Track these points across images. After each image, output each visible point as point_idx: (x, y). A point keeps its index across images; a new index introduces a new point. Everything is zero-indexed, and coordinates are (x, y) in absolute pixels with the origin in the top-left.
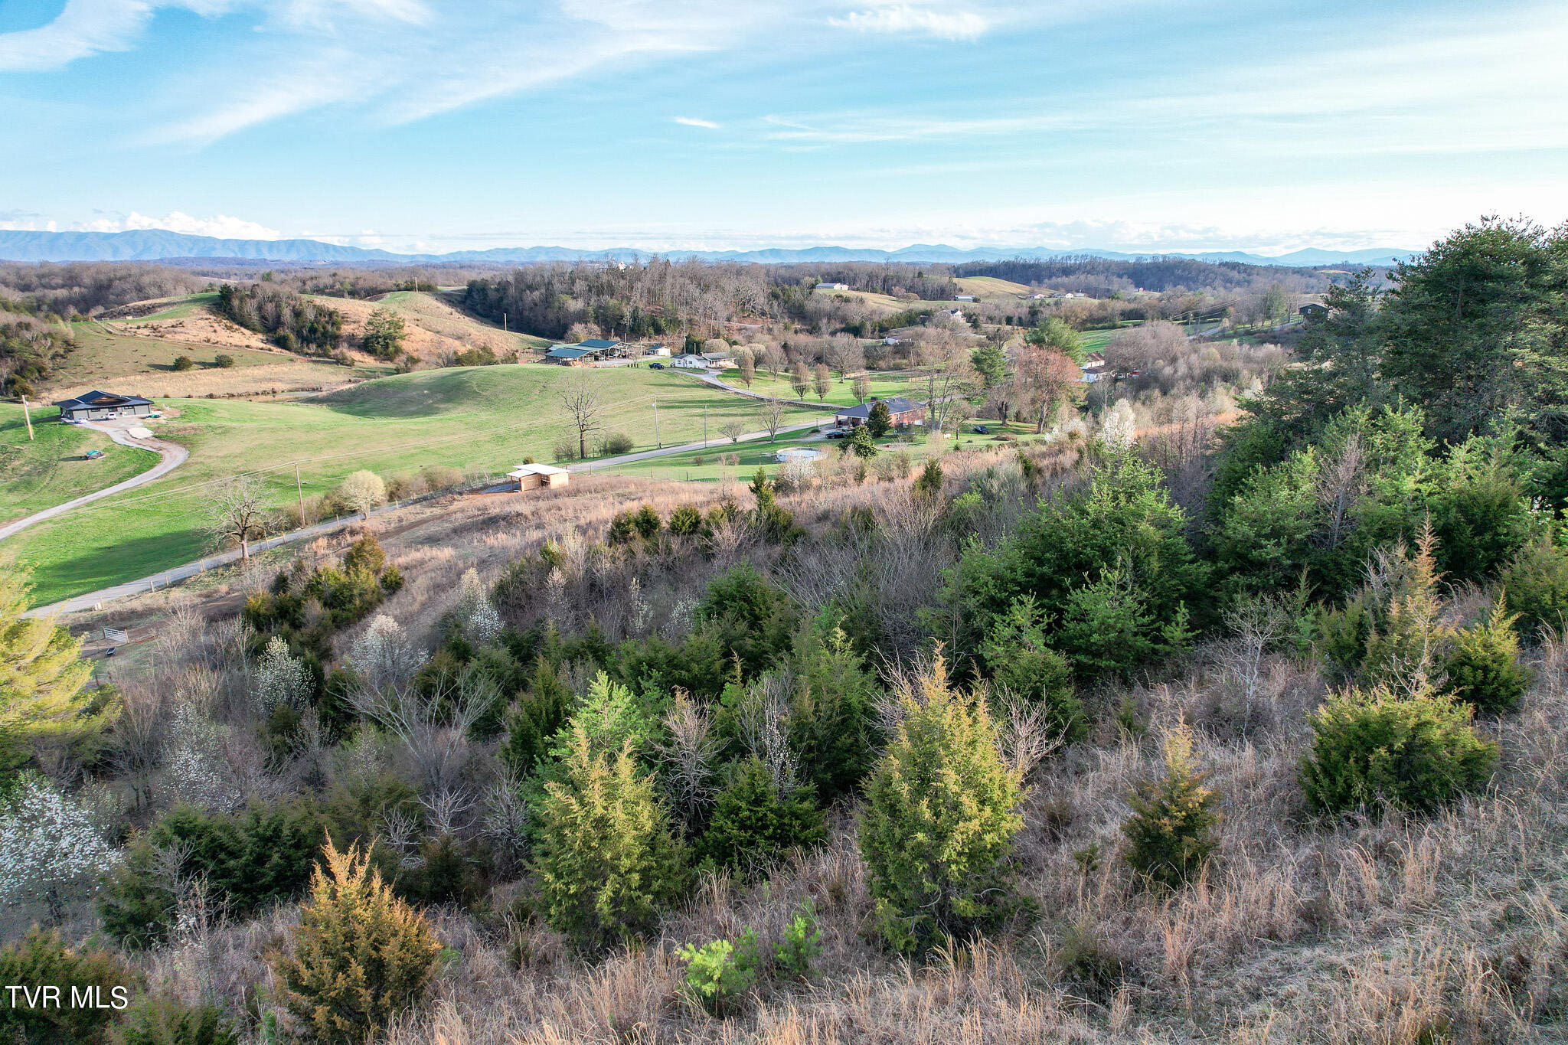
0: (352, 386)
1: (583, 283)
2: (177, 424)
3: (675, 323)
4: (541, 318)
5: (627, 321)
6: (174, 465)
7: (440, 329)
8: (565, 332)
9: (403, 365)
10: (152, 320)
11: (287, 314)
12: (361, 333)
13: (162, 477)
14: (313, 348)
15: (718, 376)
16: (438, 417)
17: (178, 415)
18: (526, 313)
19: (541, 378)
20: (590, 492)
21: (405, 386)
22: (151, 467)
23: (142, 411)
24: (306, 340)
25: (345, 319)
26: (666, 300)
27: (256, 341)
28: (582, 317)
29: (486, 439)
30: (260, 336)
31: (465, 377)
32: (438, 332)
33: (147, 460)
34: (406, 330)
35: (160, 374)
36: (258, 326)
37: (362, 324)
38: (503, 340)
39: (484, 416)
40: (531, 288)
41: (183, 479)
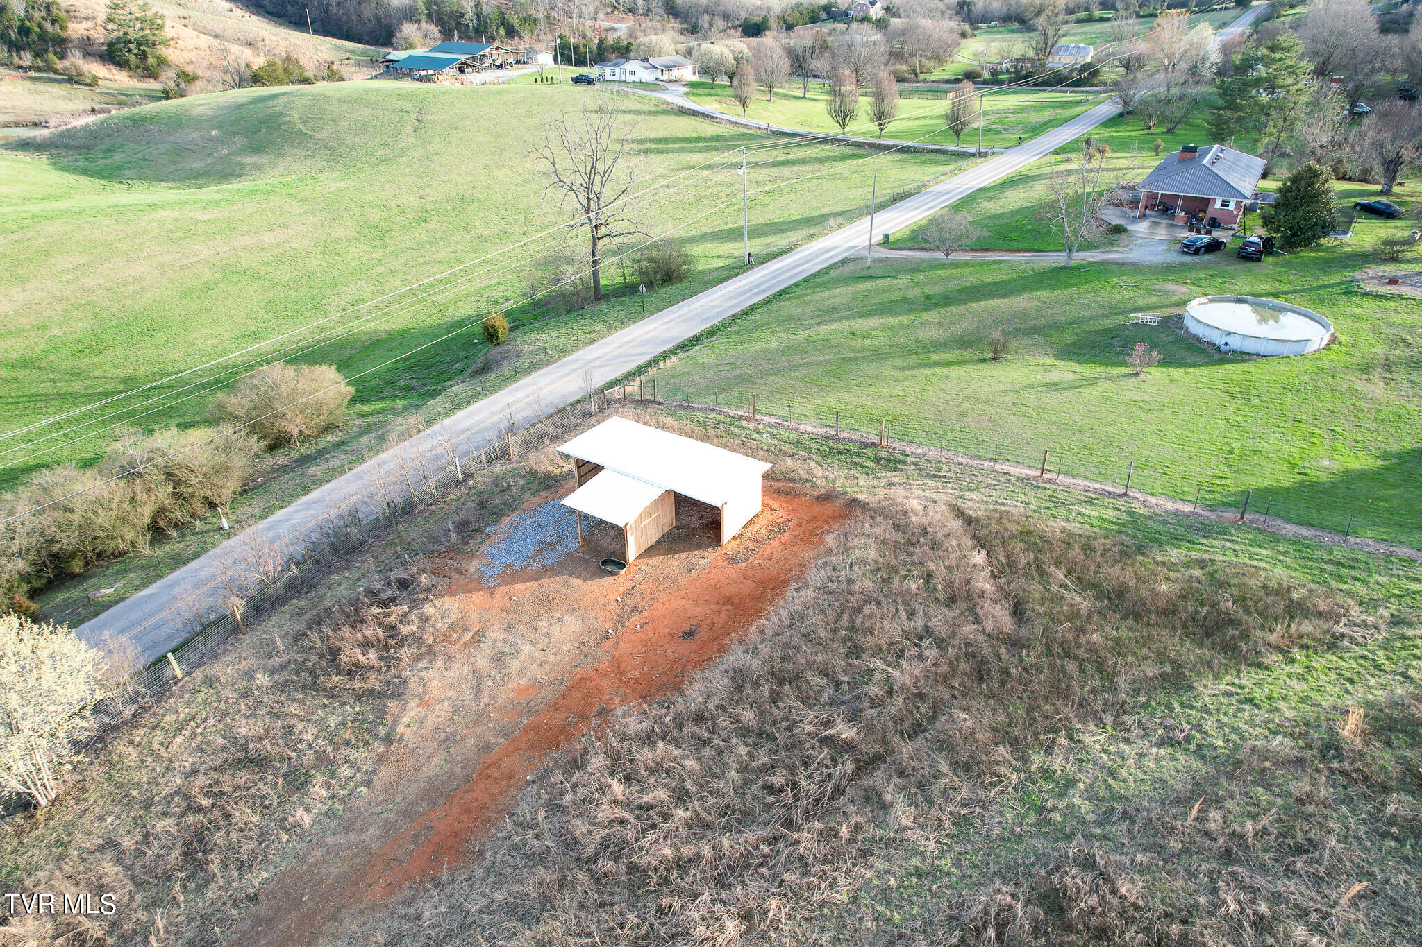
0: (91, 119)
7: (218, 32)
9: (172, 85)
12: (99, 36)
14: (28, 59)
15: (687, 94)
16: (246, 186)
18: (335, 10)
21: (178, 121)
24: (15, 48)
25: (71, 14)
31: (277, 105)
32: (217, 36)
34: (169, 32)
37: (100, 22)
38: (310, 47)
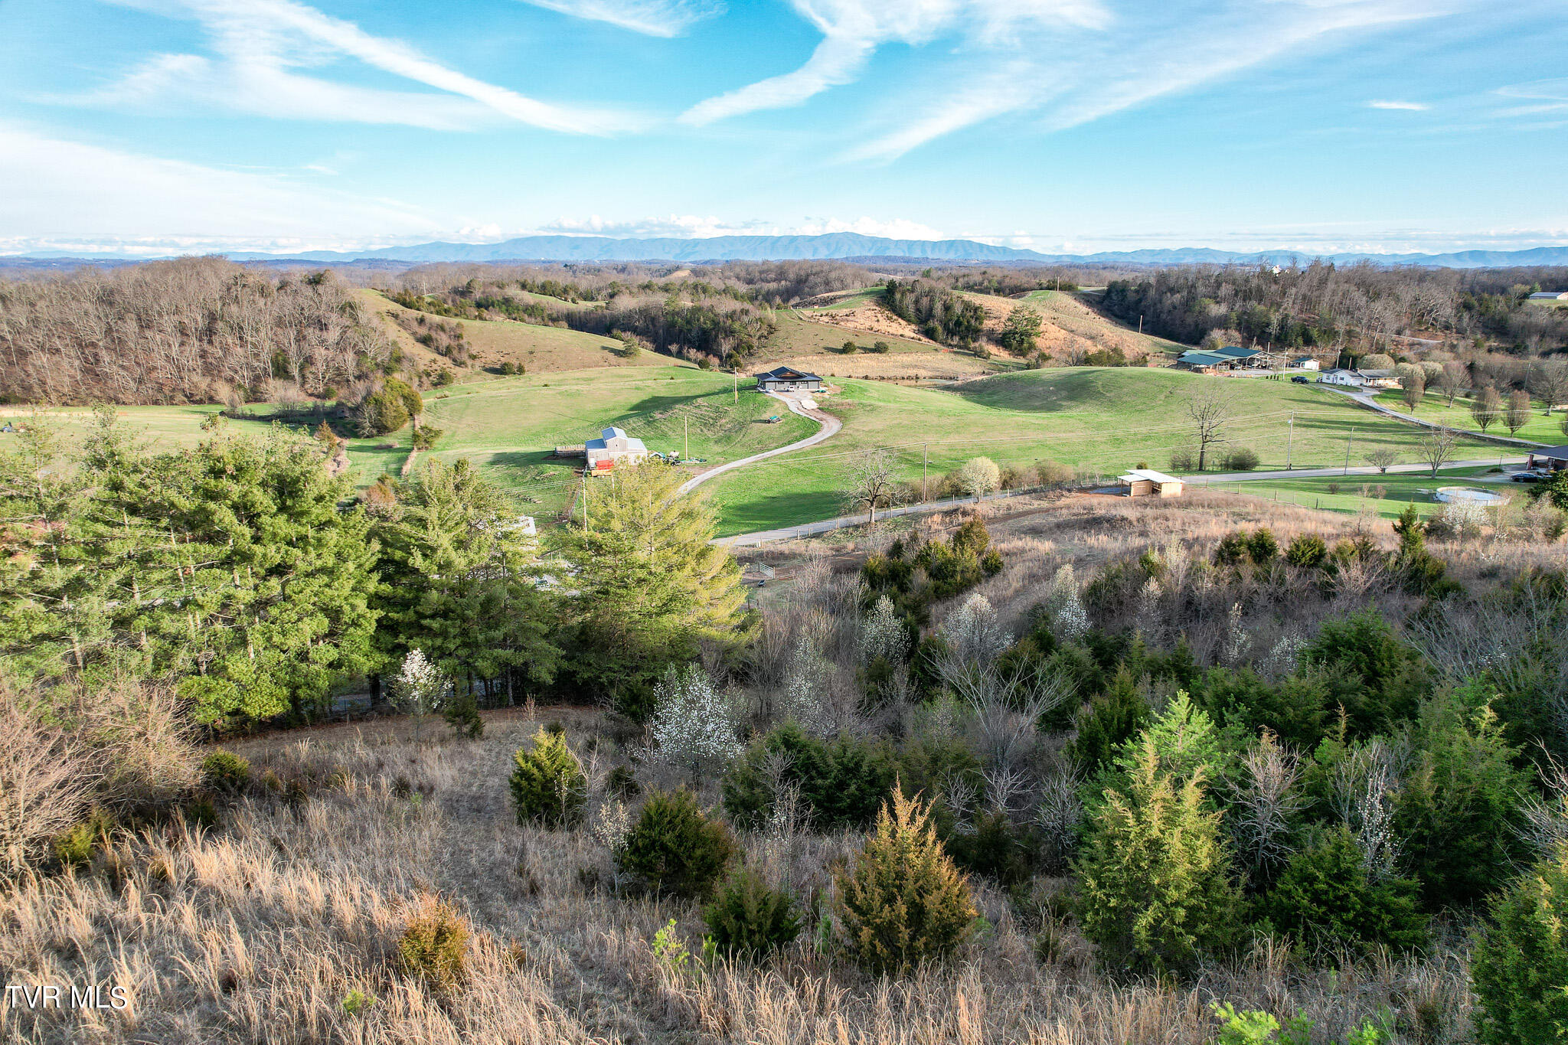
0: (985, 377)
1: (1230, 287)
2: (837, 400)
3: (1330, 333)
4: (1178, 322)
5: (1274, 329)
6: (829, 435)
7: (1074, 328)
8: (1202, 337)
9: (1034, 361)
10: (831, 309)
11: (938, 307)
12: (1000, 328)
13: (819, 443)
14: (956, 340)
15: (1374, 396)
16: (1059, 414)
17: (838, 392)
18: (1164, 316)
19: (1169, 383)
20: (1203, 507)
21: (1033, 381)
22: (813, 434)
23: (813, 386)
24: (951, 333)
25: (988, 314)
26: (1323, 308)
27: (908, 330)
28: (1222, 323)
29: (1103, 440)
30: (913, 327)
31: (1090, 377)
32: (1072, 331)
33: (810, 427)
34: (1042, 328)
35: (831, 356)
36: (913, 319)
37: (1003, 320)
38: (1134, 341)
39: (1105, 417)
40: (1172, 290)
41: (835, 447)
